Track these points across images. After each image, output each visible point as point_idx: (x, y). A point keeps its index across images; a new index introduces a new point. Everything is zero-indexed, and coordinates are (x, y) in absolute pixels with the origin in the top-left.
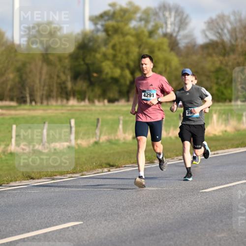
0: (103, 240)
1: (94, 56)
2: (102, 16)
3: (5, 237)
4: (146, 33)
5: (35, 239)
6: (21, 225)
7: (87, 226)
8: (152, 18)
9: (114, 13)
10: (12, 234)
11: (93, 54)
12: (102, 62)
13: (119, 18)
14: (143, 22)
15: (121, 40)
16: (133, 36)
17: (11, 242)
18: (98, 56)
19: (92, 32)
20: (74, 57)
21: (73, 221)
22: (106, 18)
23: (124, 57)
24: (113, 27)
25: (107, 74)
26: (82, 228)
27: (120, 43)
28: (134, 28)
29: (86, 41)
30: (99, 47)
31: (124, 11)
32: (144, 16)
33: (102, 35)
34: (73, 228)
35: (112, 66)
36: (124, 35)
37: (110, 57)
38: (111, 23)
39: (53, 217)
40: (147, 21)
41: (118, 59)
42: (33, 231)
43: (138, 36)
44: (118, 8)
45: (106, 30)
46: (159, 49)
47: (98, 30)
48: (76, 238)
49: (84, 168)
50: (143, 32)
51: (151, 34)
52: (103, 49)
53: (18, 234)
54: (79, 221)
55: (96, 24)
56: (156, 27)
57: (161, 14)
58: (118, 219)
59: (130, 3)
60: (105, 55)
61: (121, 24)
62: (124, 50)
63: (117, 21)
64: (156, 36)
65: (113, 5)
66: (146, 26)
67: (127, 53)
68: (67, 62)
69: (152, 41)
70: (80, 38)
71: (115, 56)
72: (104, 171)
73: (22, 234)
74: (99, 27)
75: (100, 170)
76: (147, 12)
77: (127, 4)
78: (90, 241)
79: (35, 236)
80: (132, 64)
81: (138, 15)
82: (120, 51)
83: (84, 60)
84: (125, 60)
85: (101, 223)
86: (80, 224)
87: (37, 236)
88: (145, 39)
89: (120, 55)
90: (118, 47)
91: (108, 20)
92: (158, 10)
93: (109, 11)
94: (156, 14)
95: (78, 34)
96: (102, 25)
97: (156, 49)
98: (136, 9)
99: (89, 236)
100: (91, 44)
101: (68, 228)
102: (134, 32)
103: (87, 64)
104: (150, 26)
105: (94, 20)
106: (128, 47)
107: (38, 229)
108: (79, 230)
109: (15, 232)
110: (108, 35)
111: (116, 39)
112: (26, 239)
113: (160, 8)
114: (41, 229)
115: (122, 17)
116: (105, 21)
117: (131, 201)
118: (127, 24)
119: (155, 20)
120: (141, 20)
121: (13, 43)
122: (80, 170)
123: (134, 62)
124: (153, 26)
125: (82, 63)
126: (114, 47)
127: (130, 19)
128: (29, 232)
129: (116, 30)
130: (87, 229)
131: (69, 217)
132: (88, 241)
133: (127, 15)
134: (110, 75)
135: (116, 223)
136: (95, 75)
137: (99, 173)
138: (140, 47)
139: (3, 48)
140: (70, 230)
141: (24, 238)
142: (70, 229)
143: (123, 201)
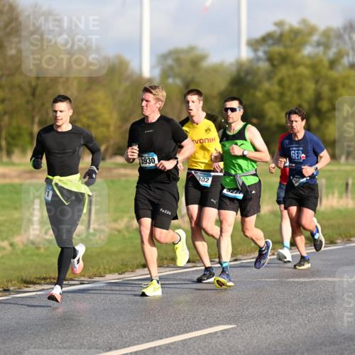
0: (264, 350)
1: (254, 95)
2: (264, 40)
3: (129, 346)
4: (326, 63)
5: (170, 348)
6: (150, 328)
7: (243, 330)
8: (335, 42)
9: (282, 35)
10: (138, 341)
11: (252, 91)
12: (264, 103)
13: (288, 43)
14: (321, 49)
15: (291, 72)
16: (306, 66)
17: (136, 352)
18: (259, 94)
19: (251, 61)
21: (222, 324)
22: (270, 42)
23: (296, 96)
24: (280, 54)
25: (271, 119)
26: (235, 334)
27: (289, 77)
28: (309, 57)
29: (242, 74)
30: (260, 82)
31: (295, 33)
32: (323, 40)
33: (264, 65)
34: (223, 333)
35: (278, 109)
36: (295, 65)
37: (276, 96)
38: (278, 49)
39: (195, 317)
40: (327, 46)
41: (287, 99)
42: (167, 337)
43: (314, 67)
44: (286, 28)
45: (270, 59)
46: (344, 85)
47: (258, 59)
48: (227, 348)
49: (239, 250)
50: (321, 61)
51: (333, 64)
52: (266, 85)
53: (147, 342)
54: (231, 324)
55: (256, 50)
56: (340, 55)
57: (346, 37)
58: (285, 321)
59: (304, 21)
60: (268, 95)
61: (291, 51)
62: (294, 87)
63: (286, 47)
64: (340, 68)
65: (280, 24)
66: (325, 53)
67: (299, 91)
68: (216, 103)
69: (334, 74)
70: (234, 69)
71: (282, 95)
73: (152, 341)
74: (261, 54)
76: (327, 34)
77: (299, 23)
78: (246, 352)
79: (169, 344)
80: (305, 106)
81: (315, 38)
82: (289, 87)
84: (296, 101)
85: (261, 327)
86: (232, 328)
87: (173, 344)
88: (324, 71)
89: (289, 94)
90: (286, 82)
91: (273, 44)
92: (342, 31)
93: (275, 32)
94: (340, 36)
95: (232, 65)
96: (265, 52)
97: (339, 86)
98: (312, 30)
99: (244, 344)
100: (249, 78)
101: (216, 333)
102: (308, 62)
104: (332, 53)
105: (254, 44)
106: (300, 82)
107: (173, 334)
108: (230, 336)
109: (142, 339)
110: (273, 65)
111: (284, 71)
112: (157, 349)
113: (345, 28)
114: (178, 334)
115: (292, 40)
116: (269, 45)
117: (303, 297)
118: (298, 51)
119: (338, 44)
120: (318, 44)
121: (140, 77)
123: (309, 103)
124: (335, 54)
126: (281, 82)
127: (303, 44)
128: (161, 339)
129: (284, 59)
130: (242, 335)
131: (218, 318)
132: (244, 351)
133: (299, 38)
134: (274, 122)
135: (282, 327)
136: (254, 121)
138: (317, 82)
139: (128, 83)
140: (218, 337)
141: (155, 347)
142: (219, 334)
143: (292, 297)
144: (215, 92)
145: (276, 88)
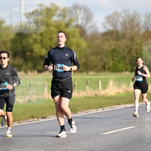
1: (28, 41)
4: (64, 25)
8: (68, 14)
11: (27, 39)
12: (33, 45)
14: (61, 18)
16: (54, 27)
18: (31, 40)
20: (14, 41)
23: (49, 41)
25: (37, 53)
27: (46, 32)
28: (56, 22)
31: (48, 10)
32: (62, 13)
35: (40, 47)
36: (49, 26)
37: (39, 41)
40: (64, 16)
41: (44, 43)
43: (58, 26)
46: (73, 36)
49: (21, 118)
50: (61, 24)
51: (67, 25)
52: (34, 36)
56: (71, 21)
57: (74, 12)
60: (35, 41)
62: (48, 37)
64: (71, 27)
65: (40, 5)
66: (63, 20)
67: (51, 39)
68: (9, 45)
71: (42, 41)
72: (34, 120)
75: (32, 120)
76: (64, 10)
77: (51, 5)
81: (58, 12)
82: (46, 37)
83: (20, 43)
84: (49, 44)
88: (63, 28)
89: (45, 40)
90: (44, 35)
94: (71, 12)
97: (70, 36)
98: (57, 9)
102: (55, 24)
103: (23, 47)
104: (67, 20)
106: (51, 34)
113: (73, 8)
118: (50, 18)
119: (70, 15)
120: (60, 15)
122: (18, 119)
125: (19, 45)
126: (41, 35)
127: (52, 15)
133: (51, 12)
134: (38, 54)
136: (28, 54)
137: (31, 121)
143: (47, 141)
144: (9, 39)
145: (39, 37)
